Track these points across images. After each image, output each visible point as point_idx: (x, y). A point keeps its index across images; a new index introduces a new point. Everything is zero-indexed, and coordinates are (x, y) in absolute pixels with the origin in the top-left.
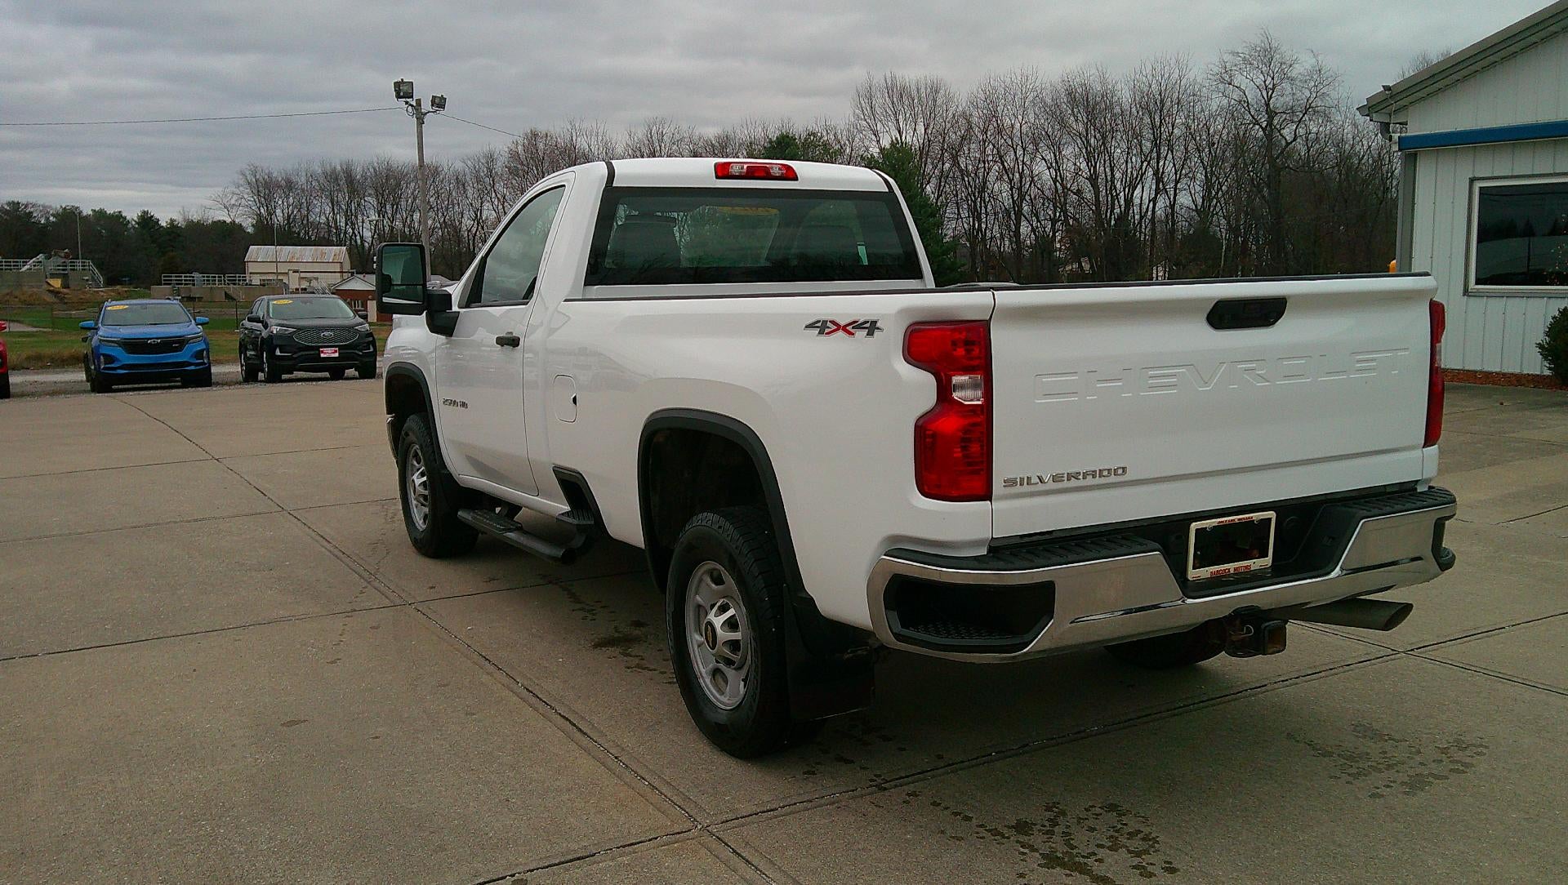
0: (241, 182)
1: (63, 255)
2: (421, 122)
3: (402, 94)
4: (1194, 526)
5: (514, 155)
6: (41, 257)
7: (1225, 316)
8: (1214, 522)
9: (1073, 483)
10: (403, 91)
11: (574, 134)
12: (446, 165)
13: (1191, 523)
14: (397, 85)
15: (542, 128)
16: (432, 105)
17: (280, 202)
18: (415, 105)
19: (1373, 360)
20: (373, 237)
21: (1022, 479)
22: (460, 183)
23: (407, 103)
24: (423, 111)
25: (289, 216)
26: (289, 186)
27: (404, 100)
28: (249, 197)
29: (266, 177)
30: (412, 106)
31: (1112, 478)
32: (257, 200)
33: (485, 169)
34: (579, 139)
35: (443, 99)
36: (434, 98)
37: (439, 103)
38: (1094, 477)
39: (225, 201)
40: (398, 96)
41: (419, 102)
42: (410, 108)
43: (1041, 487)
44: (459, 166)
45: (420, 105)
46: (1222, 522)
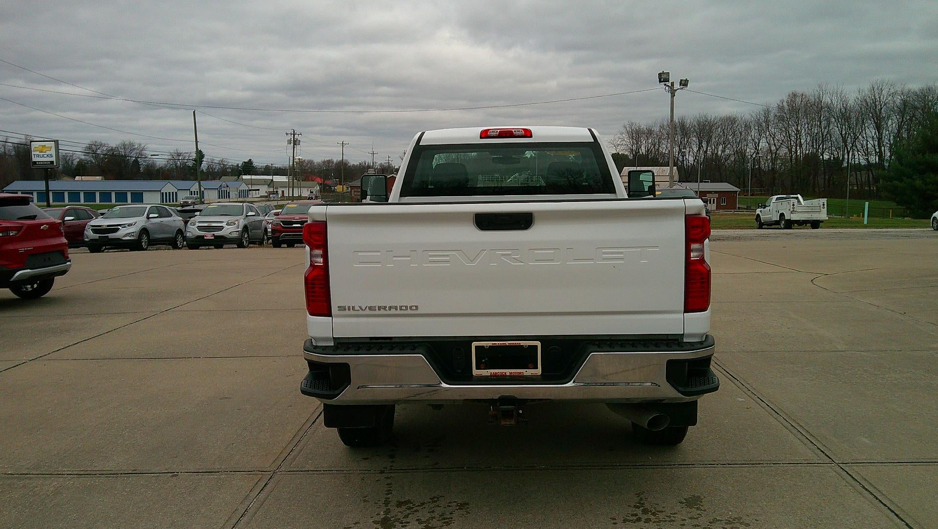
0: (624, 131)
1: (527, 173)
2: (673, 95)
3: (662, 80)
4: (474, 344)
5: (781, 108)
6: (517, 174)
7: (485, 222)
8: (490, 343)
9: (382, 312)
10: (663, 78)
11: (821, 93)
12: (739, 117)
13: (472, 342)
14: (660, 75)
15: (799, 91)
16: (680, 85)
17: (644, 142)
18: (670, 85)
19: (622, 253)
20: (694, 161)
21: (349, 307)
22: (748, 127)
23: (665, 85)
24: (675, 88)
25: (648, 150)
26: (650, 132)
27: (664, 83)
28: (627, 141)
29: (638, 128)
30: (668, 86)
31: (410, 312)
32: (631, 141)
33: (763, 118)
34: (824, 96)
35: (687, 81)
36: (681, 80)
37: (684, 83)
38: (396, 309)
39: (614, 143)
40: (660, 81)
41: (672, 84)
42: (667, 88)
43: (361, 312)
44: (747, 117)
45: (673, 86)
46: (495, 344)
